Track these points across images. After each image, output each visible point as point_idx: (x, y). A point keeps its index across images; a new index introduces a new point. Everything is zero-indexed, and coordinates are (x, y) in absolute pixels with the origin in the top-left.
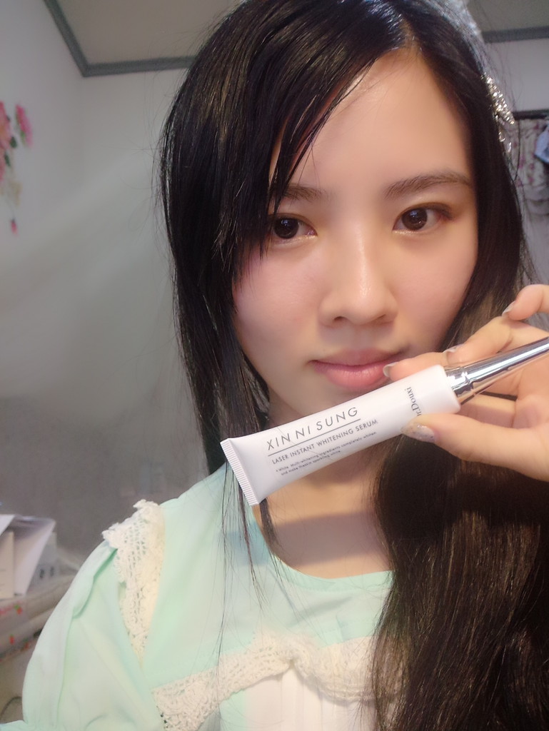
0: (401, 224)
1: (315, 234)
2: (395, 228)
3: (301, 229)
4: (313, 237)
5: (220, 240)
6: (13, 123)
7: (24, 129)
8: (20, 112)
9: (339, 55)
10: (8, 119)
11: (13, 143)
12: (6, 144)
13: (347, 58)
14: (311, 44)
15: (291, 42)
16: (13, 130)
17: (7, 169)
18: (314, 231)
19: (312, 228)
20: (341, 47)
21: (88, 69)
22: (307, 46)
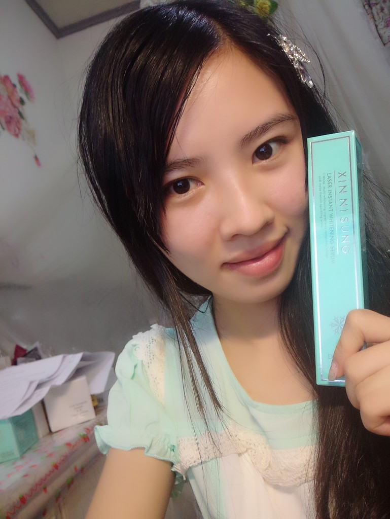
0: (257, 159)
1: (203, 184)
2: (253, 162)
3: (192, 185)
4: (202, 187)
5: (141, 213)
6: (19, 87)
7: (27, 90)
8: (21, 79)
9: (179, 65)
10: (14, 86)
11: (22, 102)
12: (17, 104)
13: (185, 66)
14: (158, 64)
15: (145, 67)
16: (20, 92)
17: (22, 121)
18: (201, 182)
19: (200, 181)
20: (178, 61)
21: (59, 32)
22: (155, 66)
